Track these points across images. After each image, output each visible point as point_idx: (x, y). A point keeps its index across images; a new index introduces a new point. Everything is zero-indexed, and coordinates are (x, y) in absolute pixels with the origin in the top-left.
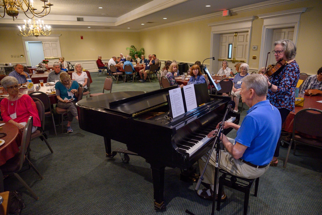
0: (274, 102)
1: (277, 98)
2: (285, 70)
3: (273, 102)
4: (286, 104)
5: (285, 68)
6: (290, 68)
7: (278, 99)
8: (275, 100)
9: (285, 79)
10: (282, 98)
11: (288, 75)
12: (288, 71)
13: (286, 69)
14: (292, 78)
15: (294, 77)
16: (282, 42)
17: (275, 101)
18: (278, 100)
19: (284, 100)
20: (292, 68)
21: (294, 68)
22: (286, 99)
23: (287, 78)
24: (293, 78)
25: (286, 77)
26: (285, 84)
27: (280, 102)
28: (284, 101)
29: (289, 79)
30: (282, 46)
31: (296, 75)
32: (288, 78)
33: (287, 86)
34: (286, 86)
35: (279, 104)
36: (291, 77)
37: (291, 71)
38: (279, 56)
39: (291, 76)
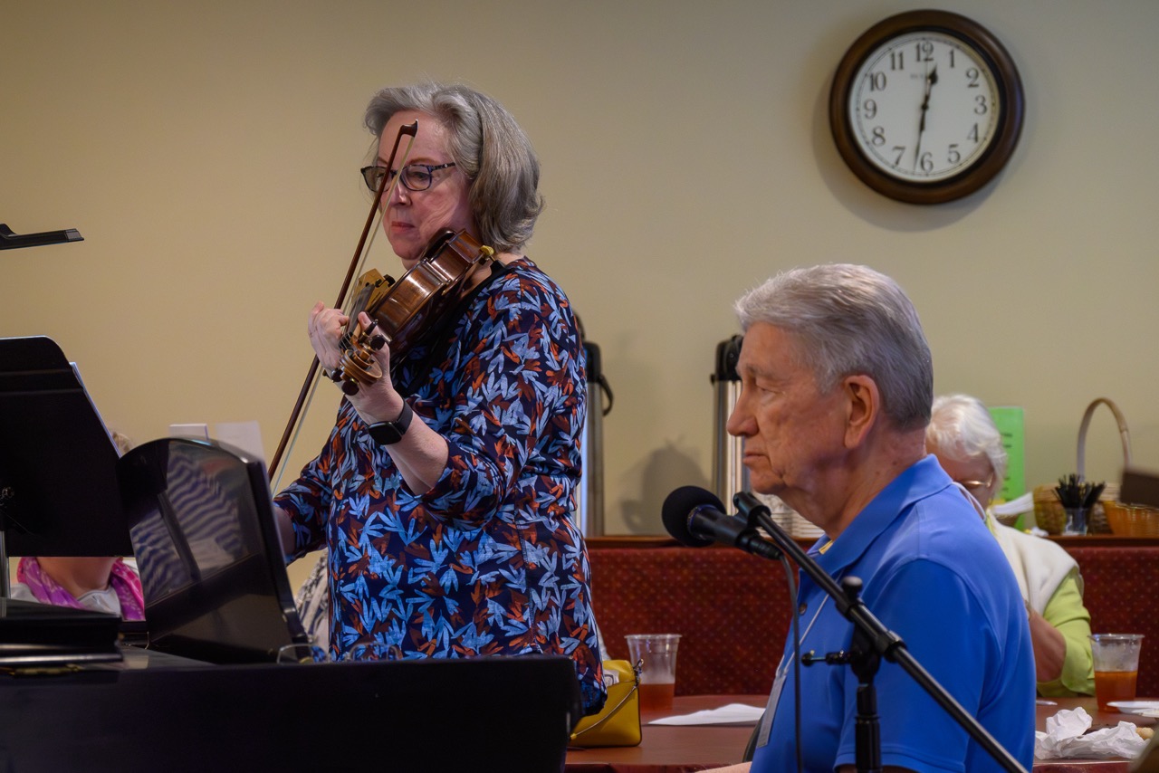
0: (448, 617)
1: (463, 577)
2: (477, 326)
3: (436, 619)
4: (542, 615)
5: (478, 307)
6: (511, 302)
7: (472, 588)
8: (452, 594)
9: (490, 392)
10: (505, 573)
11: (501, 357)
12: (502, 329)
13: (484, 314)
14: (539, 386)
15: (549, 373)
16: (443, 99)
17: (452, 606)
18: (475, 597)
19: (518, 583)
20: (524, 299)
21: (543, 300)
22: (534, 576)
23: (498, 377)
24: (549, 385)
25: (491, 369)
26: (492, 432)
27: (495, 609)
28: (528, 594)
29: (512, 393)
30: (449, 126)
31: (560, 363)
32: (504, 382)
33: (505, 445)
34: (498, 448)
35: (495, 630)
36: (529, 375)
37: (520, 322)
38: (424, 213)
39: (529, 364)
